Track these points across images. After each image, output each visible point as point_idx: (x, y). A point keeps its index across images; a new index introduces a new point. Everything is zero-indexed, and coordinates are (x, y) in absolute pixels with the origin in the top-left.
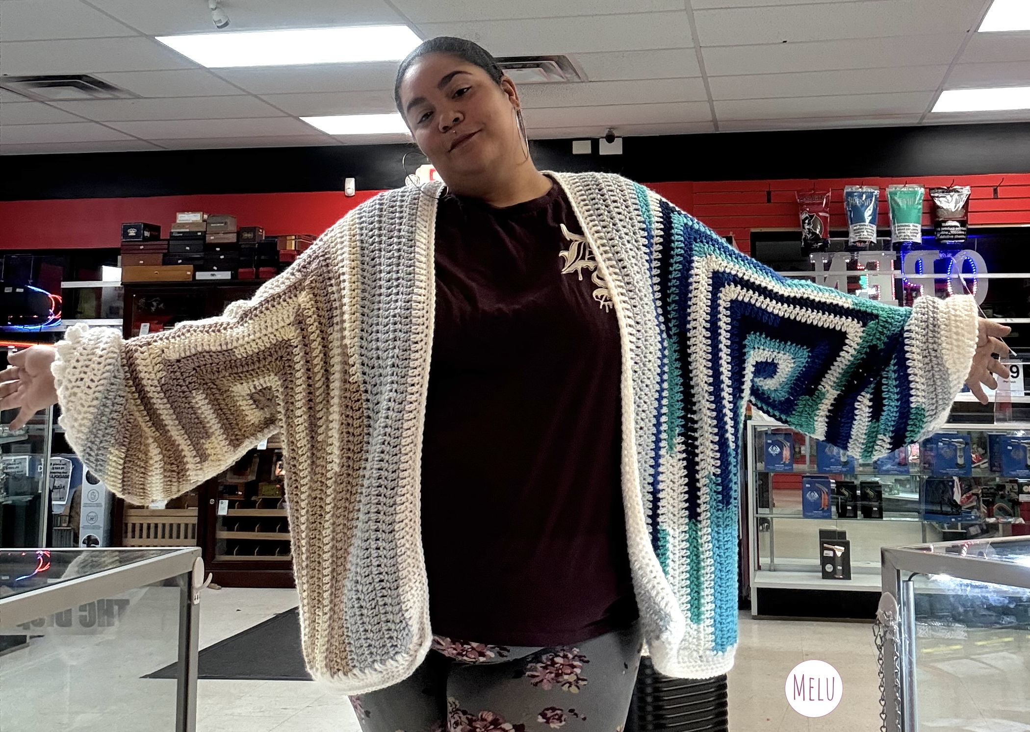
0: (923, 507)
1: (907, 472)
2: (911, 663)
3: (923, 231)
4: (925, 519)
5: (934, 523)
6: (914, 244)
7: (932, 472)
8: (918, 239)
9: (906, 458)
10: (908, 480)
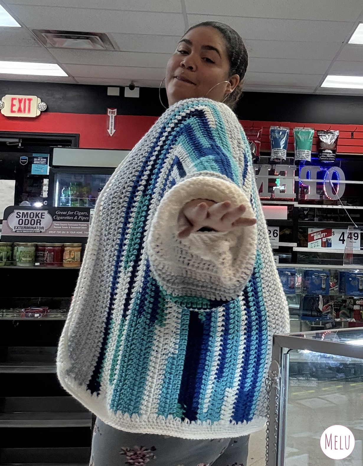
0: (301, 312)
1: (294, 292)
2: (285, 400)
3: (312, 154)
4: (302, 319)
5: (307, 322)
6: (307, 161)
7: (308, 292)
8: (309, 159)
9: (294, 284)
10: (295, 297)
